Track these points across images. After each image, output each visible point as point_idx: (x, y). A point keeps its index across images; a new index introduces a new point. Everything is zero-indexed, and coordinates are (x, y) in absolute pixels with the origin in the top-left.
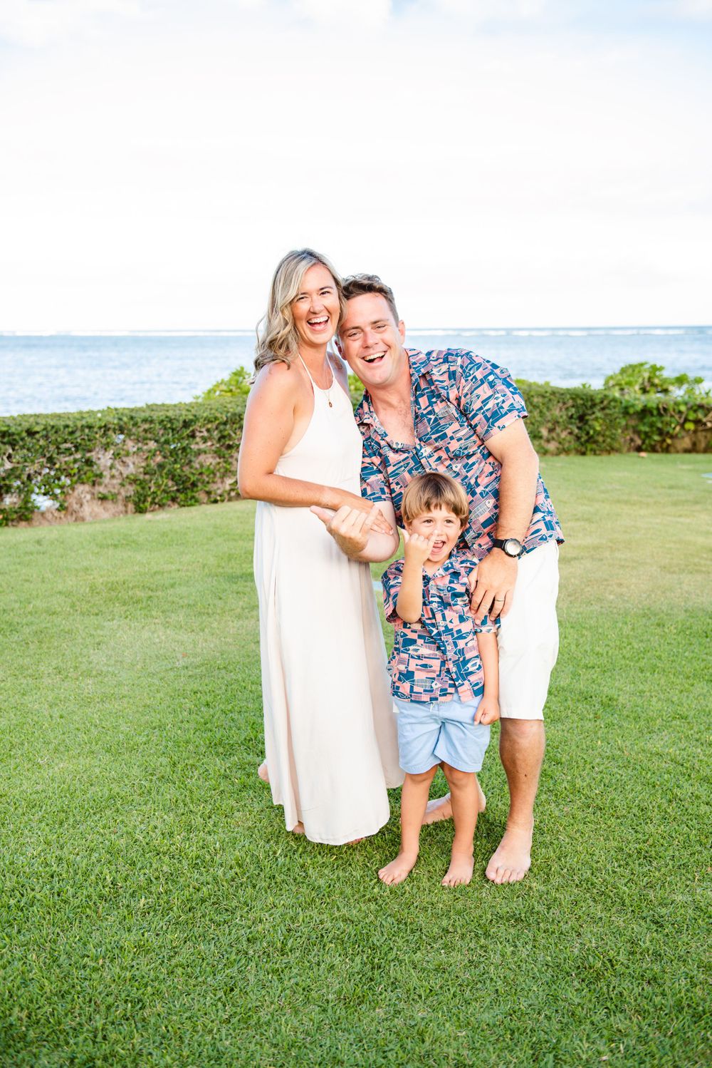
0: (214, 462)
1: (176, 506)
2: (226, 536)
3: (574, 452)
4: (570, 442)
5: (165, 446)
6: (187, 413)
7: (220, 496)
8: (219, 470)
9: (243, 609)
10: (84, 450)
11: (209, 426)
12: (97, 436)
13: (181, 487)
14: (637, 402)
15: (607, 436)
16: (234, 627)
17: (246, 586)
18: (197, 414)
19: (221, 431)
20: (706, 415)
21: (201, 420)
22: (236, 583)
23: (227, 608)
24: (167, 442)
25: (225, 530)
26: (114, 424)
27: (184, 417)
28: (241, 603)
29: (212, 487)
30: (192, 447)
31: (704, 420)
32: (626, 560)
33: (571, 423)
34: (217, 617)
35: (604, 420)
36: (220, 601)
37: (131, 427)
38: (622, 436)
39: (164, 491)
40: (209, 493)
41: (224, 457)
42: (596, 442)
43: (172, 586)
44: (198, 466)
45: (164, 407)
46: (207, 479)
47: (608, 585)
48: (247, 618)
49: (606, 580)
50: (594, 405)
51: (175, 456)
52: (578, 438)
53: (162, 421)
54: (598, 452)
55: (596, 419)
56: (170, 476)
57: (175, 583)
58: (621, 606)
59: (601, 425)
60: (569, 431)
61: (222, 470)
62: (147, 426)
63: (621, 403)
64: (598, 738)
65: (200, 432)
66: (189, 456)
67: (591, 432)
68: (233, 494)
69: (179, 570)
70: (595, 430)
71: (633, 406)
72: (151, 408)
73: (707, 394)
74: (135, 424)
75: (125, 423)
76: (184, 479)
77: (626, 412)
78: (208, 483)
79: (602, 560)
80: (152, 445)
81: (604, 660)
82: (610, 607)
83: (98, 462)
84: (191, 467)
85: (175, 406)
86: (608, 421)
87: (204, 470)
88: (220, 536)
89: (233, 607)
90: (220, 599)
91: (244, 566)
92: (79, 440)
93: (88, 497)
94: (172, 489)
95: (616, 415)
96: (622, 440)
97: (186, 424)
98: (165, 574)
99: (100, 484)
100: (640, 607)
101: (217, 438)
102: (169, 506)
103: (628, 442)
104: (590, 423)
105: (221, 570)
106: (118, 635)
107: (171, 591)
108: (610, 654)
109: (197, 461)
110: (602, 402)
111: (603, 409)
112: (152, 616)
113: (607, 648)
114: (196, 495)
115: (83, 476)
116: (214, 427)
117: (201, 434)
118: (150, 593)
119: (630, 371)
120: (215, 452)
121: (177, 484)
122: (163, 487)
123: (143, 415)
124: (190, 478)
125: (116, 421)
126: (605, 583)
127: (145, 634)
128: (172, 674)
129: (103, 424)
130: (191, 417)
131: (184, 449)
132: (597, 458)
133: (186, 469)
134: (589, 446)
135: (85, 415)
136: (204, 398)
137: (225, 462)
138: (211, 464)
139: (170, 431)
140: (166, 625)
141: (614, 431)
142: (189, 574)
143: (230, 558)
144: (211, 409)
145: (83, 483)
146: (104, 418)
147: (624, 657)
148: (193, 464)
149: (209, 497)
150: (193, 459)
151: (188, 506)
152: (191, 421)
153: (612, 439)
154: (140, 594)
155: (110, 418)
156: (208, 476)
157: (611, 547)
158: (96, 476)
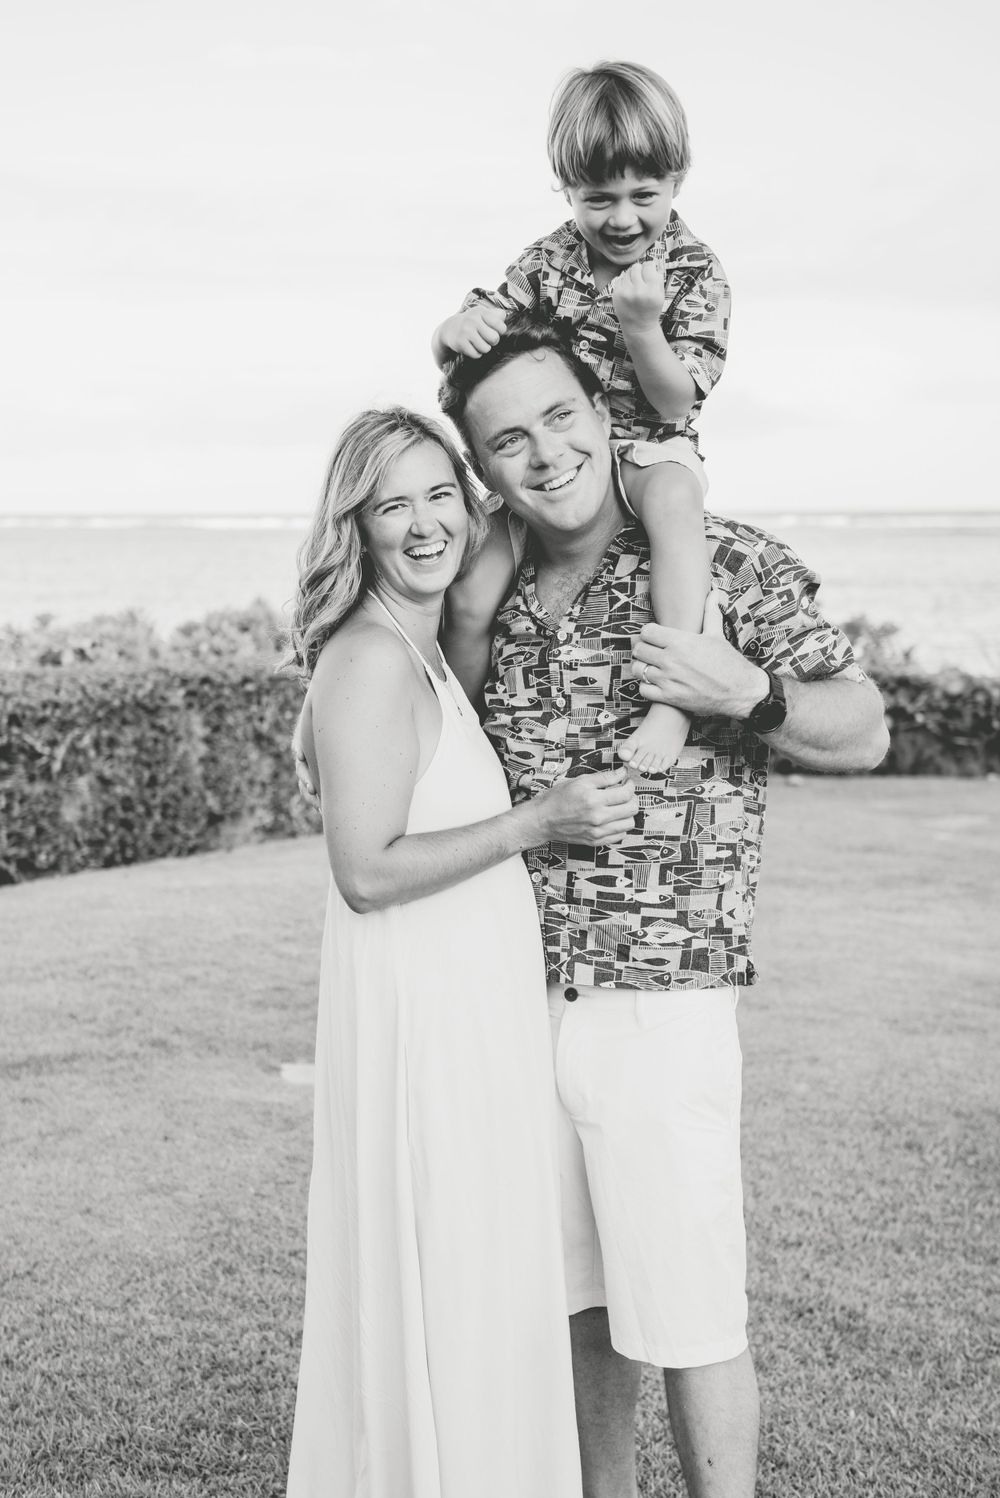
20: (913, 700)
31: (910, 708)
64: (848, 1404)
73: (907, 655)
81: (817, 1229)
82: (804, 1109)
100: (864, 1107)
108: (826, 1213)
147: (855, 1219)
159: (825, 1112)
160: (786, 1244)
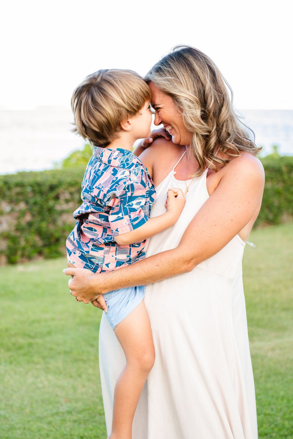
43: (49, 333)
45: (32, 174)
53: (32, 185)
62: (18, 190)
65: (64, 195)
72: (22, 174)
74: (9, 188)
80: (22, 206)
97: (52, 188)
112: (34, 362)
117: (64, 197)
118: (31, 341)
127: (30, 380)
128: (58, 418)
130: (56, 182)
140: (47, 370)
152: (56, 185)
154: (22, 341)
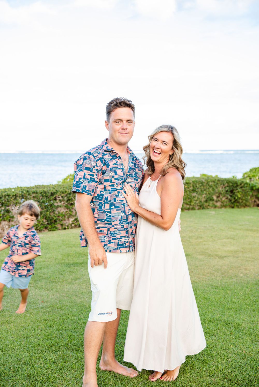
0: (65, 211)
1: (47, 231)
2: (67, 245)
3: (228, 207)
4: (226, 202)
5: (43, 204)
6: (53, 189)
7: (67, 226)
8: (67, 215)
9: (72, 279)
10: (5, 206)
11: (63, 195)
12: (12, 200)
13: (49, 222)
14: (257, 185)
15: (244, 200)
16: (67, 288)
17: (74, 269)
18: (57, 190)
19: (68, 197)
21: (59, 193)
22: (70, 267)
23: (65, 279)
24: (43, 202)
25: (67, 243)
26: (19, 194)
27: (51, 191)
28: (71, 277)
29: (63, 222)
30: (55, 204)
32: (249, 257)
33: (227, 194)
34: (60, 284)
35: (242, 192)
36: (61, 276)
37: (27, 195)
38: (251, 200)
39: (42, 224)
40: (62, 225)
41: (69, 209)
42: (238, 202)
43: (41, 269)
44: (57, 213)
45: (43, 187)
46: (61, 219)
47: (240, 269)
48: (73, 284)
49: (239, 267)
50: (237, 186)
51: (47, 209)
52: (230, 200)
53: (42, 193)
54: (239, 207)
55: (238, 192)
56: (45, 217)
57: (42, 267)
58: (246, 280)
59: (240, 195)
60: (226, 197)
61: (68, 215)
62: (34, 195)
63: (250, 185)
65: (59, 198)
66: (53, 208)
67: (236, 198)
68: (73, 225)
69: (44, 261)
70: (238, 197)
71: (255, 186)
72: (37, 187)
74: (29, 194)
75: (25, 194)
76: (51, 218)
77: (252, 189)
78: (62, 220)
79: (238, 257)
81: (237, 305)
82: (241, 280)
83: (12, 211)
84: (54, 213)
85: (48, 186)
86: (244, 193)
87: (60, 215)
88: (65, 245)
89: (68, 278)
90: (62, 275)
91: (74, 259)
92: (3, 201)
93: (7, 227)
94: (45, 223)
95: (247, 190)
96: (251, 201)
97: (52, 194)
98: (38, 263)
99: (12, 221)
100: (255, 280)
101: (66, 200)
102: (44, 231)
103: (253, 203)
104: (236, 194)
105: (63, 261)
106: (13, 292)
107: (40, 271)
108: (239, 302)
109: (57, 211)
110: (241, 184)
111: (241, 187)
113: (238, 300)
114: (56, 226)
115: (5, 218)
116: (65, 195)
117: (59, 199)
119: (254, 170)
120: (65, 207)
121: (48, 221)
122: (41, 222)
123: (33, 190)
124: (53, 218)
125: (20, 193)
126: (239, 268)
128: (36, 311)
129: (14, 194)
130: (55, 191)
131: (51, 205)
132: (239, 210)
133: (52, 214)
134: (236, 204)
135: (6, 190)
136: (62, 183)
137: (70, 211)
138: (63, 212)
139: (45, 197)
141: (246, 197)
142: (48, 263)
143: (68, 255)
144: (64, 187)
145: (5, 221)
146: (15, 192)
147: (246, 304)
148: (55, 212)
149: (62, 227)
150: (55, 209)
151: (52, 231)
152: (55, 193)
153: (246, 201)
155: (18, 192)
156: (62, 217)
157: (242, 251)
158: (11, 217)
159: (245, 281)
160: (228, 309)
